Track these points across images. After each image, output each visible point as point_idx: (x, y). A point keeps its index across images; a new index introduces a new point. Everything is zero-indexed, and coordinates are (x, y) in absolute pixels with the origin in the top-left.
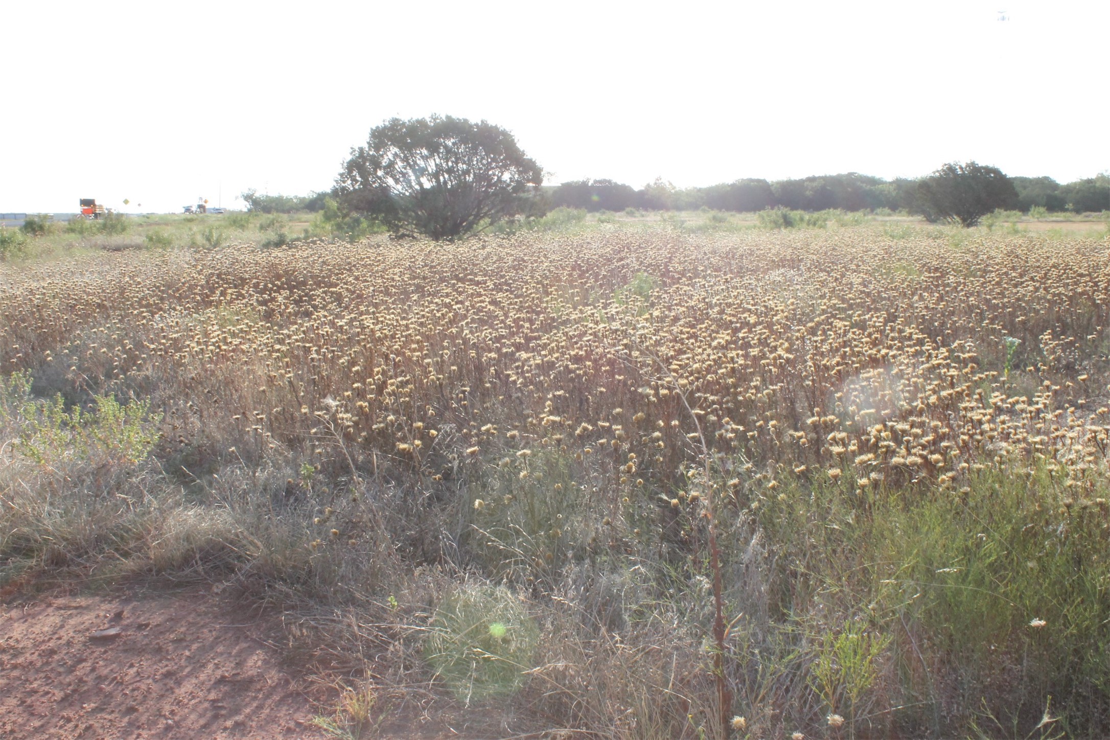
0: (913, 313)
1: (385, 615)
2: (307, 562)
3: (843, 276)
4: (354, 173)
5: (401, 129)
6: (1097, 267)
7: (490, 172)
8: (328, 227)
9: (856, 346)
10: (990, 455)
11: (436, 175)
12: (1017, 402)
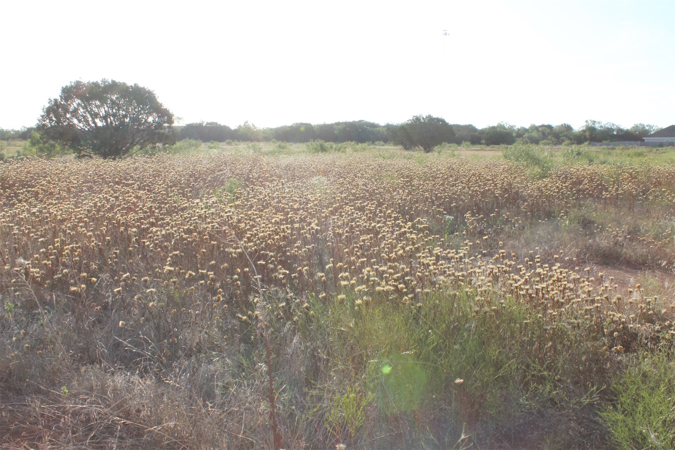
0: (393, 202)
1: (61, 399)
2: (8, 367)
3: (353, 180)
4: (51, 115)
5: (82, 88)
6: (496, 176)
7: (140, 117)
8: (34, 150)
9: (358, 222)
10: (433, 284)
11: (105, 118)
12: (449, 253)
